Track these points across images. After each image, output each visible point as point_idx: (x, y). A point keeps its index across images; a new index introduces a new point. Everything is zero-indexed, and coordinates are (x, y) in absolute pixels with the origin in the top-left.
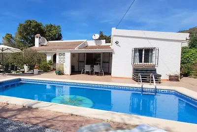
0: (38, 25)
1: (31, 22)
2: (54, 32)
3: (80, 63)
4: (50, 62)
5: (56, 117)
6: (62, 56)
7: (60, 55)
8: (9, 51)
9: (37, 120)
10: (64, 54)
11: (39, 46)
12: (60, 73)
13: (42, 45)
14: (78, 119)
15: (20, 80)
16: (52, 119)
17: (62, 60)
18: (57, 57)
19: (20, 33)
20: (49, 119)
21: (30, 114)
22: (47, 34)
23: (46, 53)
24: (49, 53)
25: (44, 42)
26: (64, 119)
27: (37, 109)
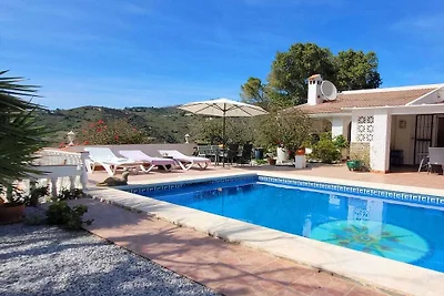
0: (319, 55)
1: (303, 48)
2: (358, 69)
3: (419, 144)
4: (341, 138)
5: (273, 271)
6: (366, 125)
7: (361, 120)
8: (239, 113)
9: (216, 271)
10: (370, 119)
11: (318, 103)
12: (360, 167)
13: (325, 101)
14: (332, 284)
15: (256, 178)
16: (255, 275)
17: (365, 133)
18: (354, 126)
19: (278, 74)
20: (248, 274)
21: (210, 255)
22: (342, 73)
23: (331, 118)
24: (337, 118)
25: (330, 94)
26: (289, 280)
27: (236, 243)
